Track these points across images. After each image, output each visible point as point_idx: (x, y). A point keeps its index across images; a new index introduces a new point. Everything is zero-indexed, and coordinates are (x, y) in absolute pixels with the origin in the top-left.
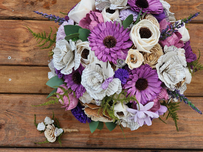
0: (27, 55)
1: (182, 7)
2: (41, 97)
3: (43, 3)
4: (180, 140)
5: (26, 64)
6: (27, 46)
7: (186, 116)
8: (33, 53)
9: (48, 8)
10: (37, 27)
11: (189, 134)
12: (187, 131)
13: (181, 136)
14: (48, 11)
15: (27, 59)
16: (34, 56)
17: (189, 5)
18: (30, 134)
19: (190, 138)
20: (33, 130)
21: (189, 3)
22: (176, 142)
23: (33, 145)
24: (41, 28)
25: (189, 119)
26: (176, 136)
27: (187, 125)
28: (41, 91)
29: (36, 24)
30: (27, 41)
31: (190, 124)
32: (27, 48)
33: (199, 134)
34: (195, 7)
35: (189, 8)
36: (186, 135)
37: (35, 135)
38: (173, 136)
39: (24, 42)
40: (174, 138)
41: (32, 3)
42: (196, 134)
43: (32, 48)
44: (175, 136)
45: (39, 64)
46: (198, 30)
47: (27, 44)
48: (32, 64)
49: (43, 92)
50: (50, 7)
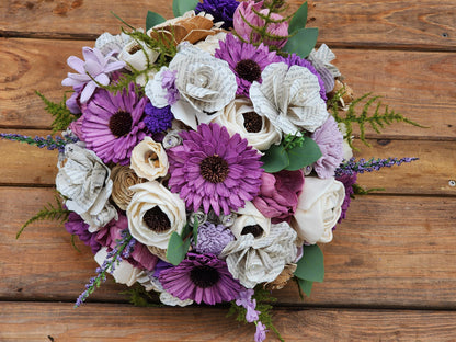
0: (12, 106)
1: (354, 17)
2: (37, 192)
3: (53, 5)
4: (354, 286)
5: (9, 123)
6: (13, 89)
7: (366, 234)
8: (26, 101)
9: (62, 14)
10: (37, 52)
11: (373, 273)
12: (370, 266)
13: (355, 276)
14: (63, 20)
15: (11, 115)
16: (29, 107)
17: (369, 14)
18: (9, 269)
19: (375, 281)
20: (16, 261)
21: (370, 10)
22: (345, 291)
23: (13, 292)
24: (47, 53)
25: (374, 242)
26: (345, 278)
27: (370, 255)
28: (38, 179)
29: (35, 45)
30: (14, 79)
31: (376, 252)
32: (12, 92)
33: (398, 272)
34: (382, 17)
35: (371, 20)
36: (368, 274)
37: (19, 273)
38: (339, 277)
39: (7, 81)
40: (340, 281)
41: (30, 6)
42: (390, 273)
43: (24, 92)
44: (344, 276)
45: (38, 125)
46: (390, 61)
47: (12, 85)
48: (21, 124)
49: (43, 182)
50: (69, 12)
